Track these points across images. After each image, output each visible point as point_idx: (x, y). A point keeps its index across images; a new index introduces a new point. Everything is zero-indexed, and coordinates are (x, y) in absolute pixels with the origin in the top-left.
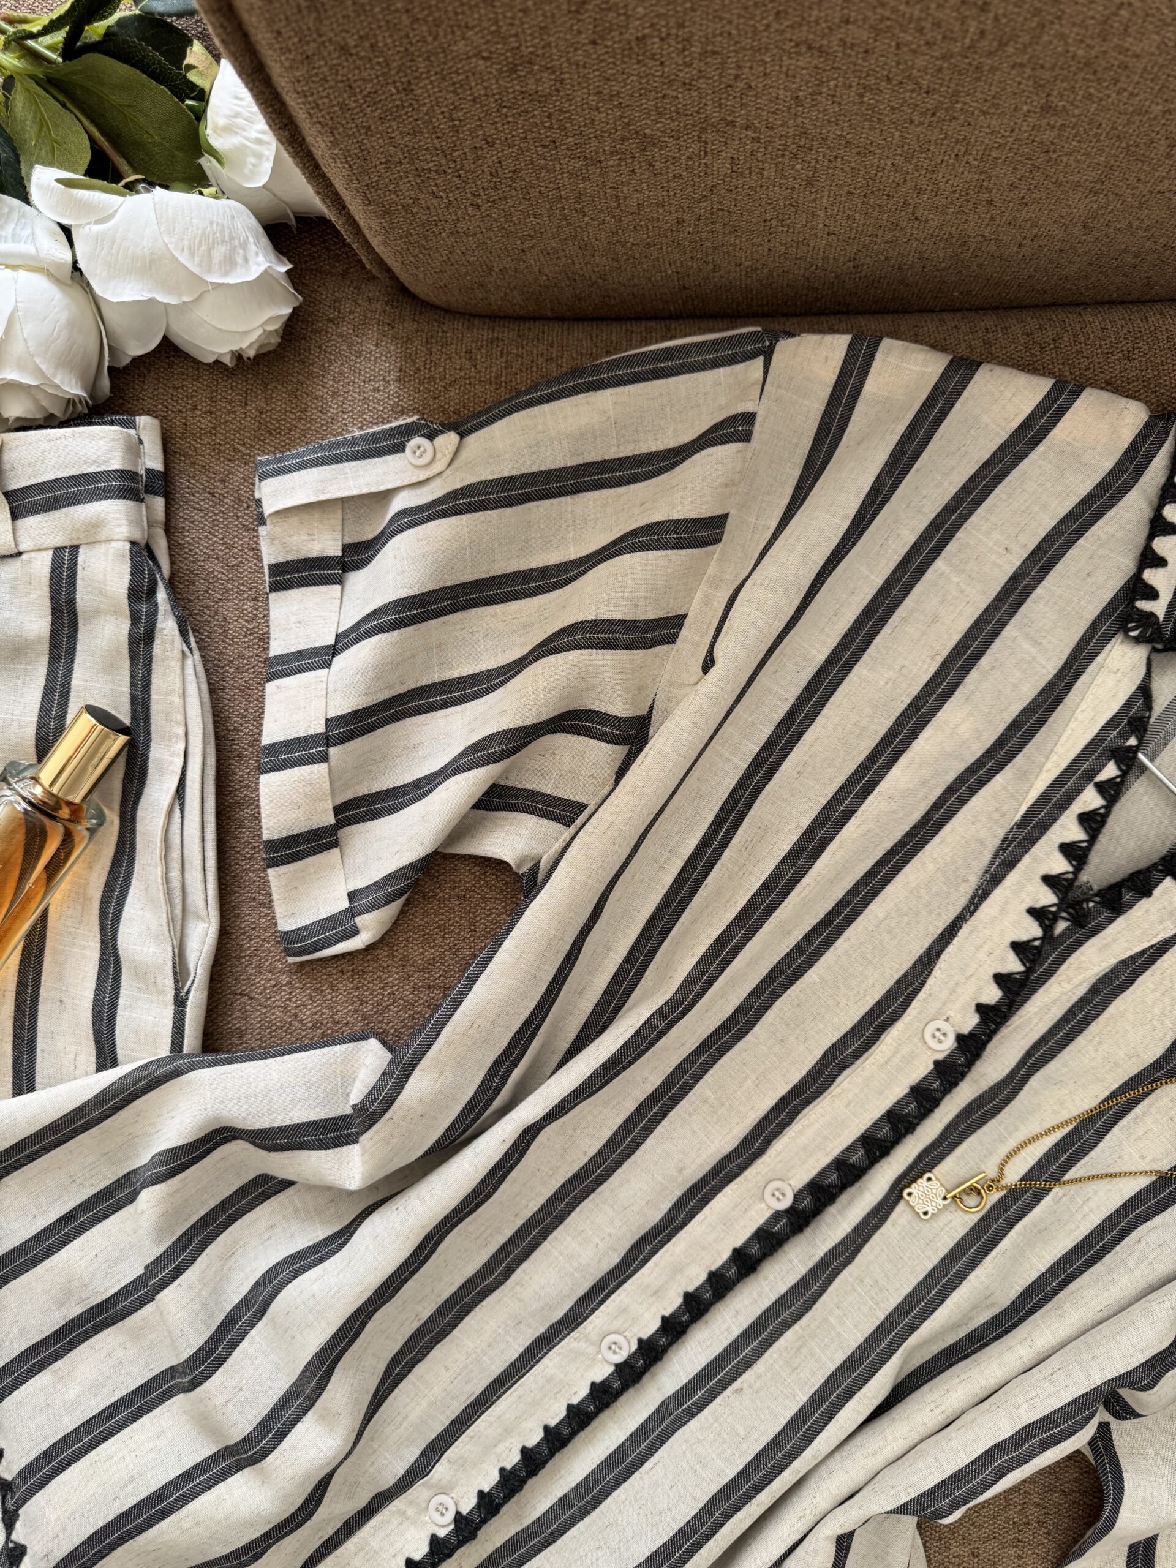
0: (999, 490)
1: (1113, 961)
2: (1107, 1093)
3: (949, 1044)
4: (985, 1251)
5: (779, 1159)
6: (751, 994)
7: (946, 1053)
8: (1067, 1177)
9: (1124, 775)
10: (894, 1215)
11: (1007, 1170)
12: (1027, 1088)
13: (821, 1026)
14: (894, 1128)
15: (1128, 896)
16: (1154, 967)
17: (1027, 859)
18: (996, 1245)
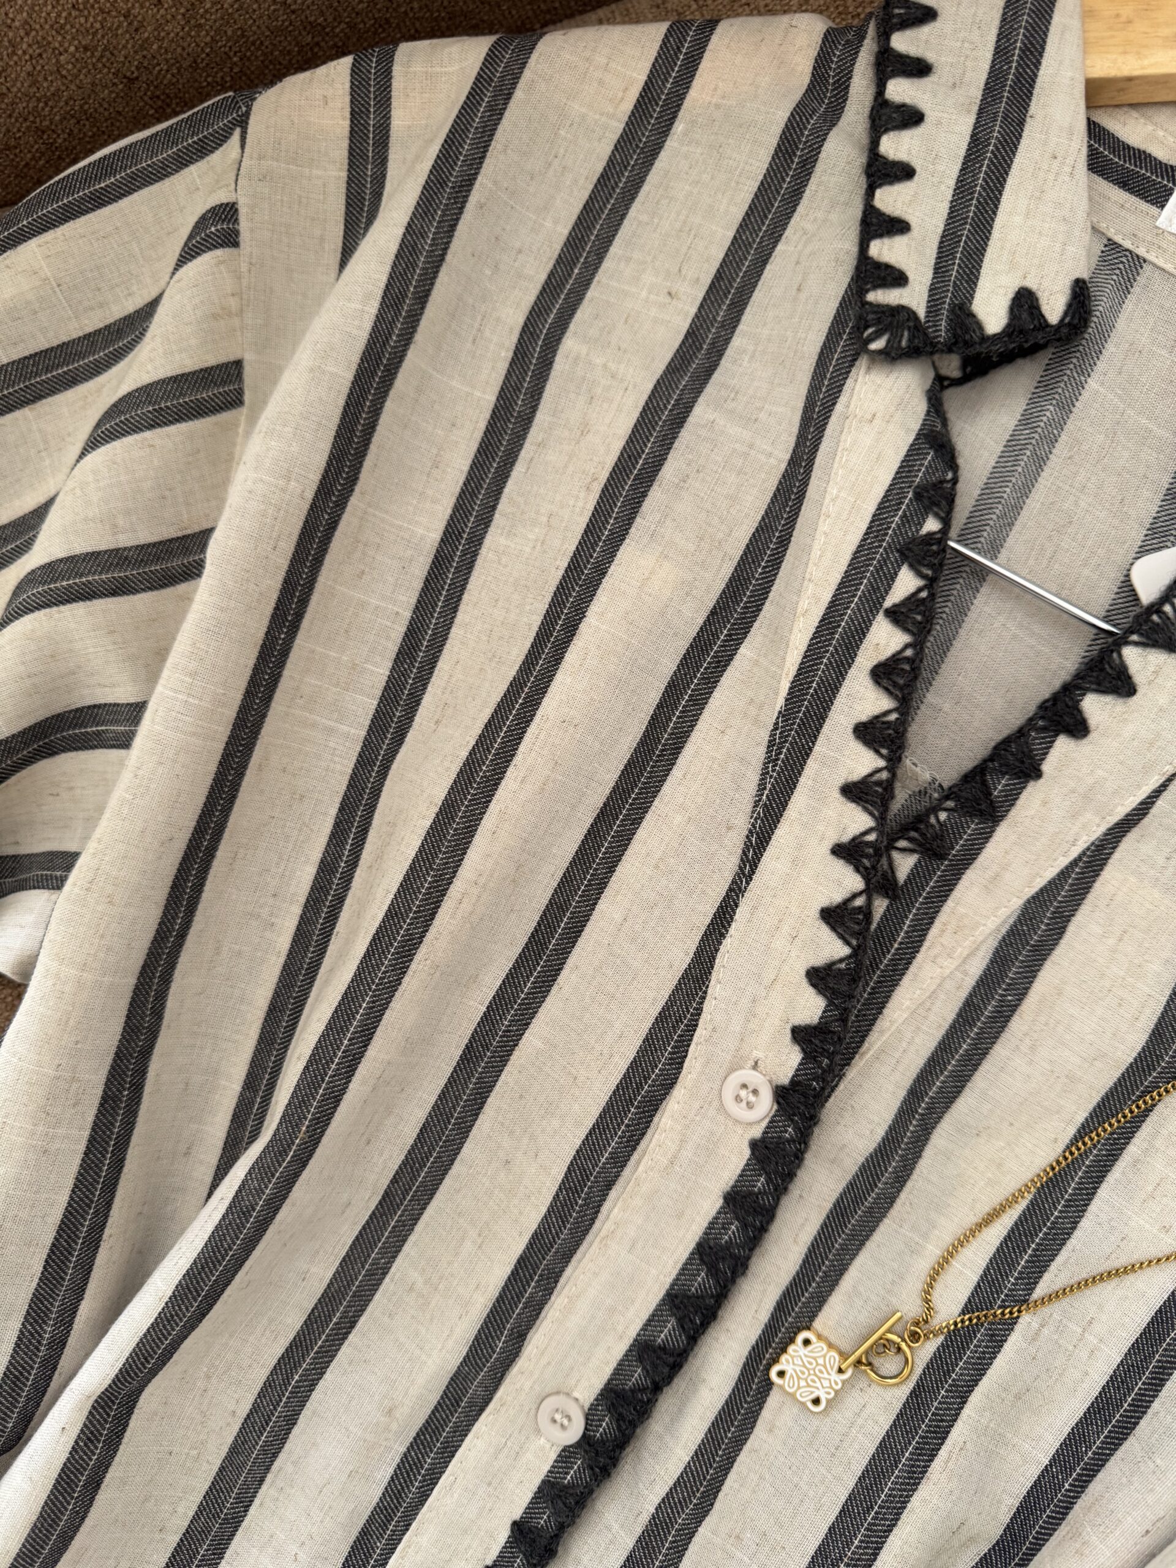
0: (635, 211)
1: (1016, 903)
2: (1072, 1131)
3: (765, 1105)
4: (928, 1452)
5: (543, 1361)
6: (443, 1096)
7: (764, 1124)
8: (1039, 1292)
9: (931, 583)
10: (766, 1414)
11: (936, 1297)
12: (929, 1152)
13: (556, 1123)
14: (713, 1271)
15: (1000, 786)
16: (1091, 897)
17: (812, 766)
18: (944, 1439)
